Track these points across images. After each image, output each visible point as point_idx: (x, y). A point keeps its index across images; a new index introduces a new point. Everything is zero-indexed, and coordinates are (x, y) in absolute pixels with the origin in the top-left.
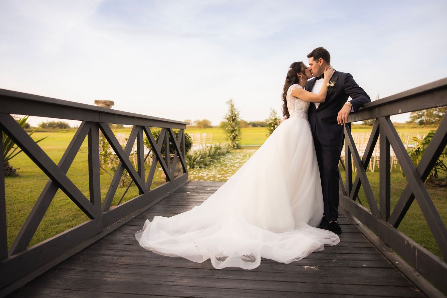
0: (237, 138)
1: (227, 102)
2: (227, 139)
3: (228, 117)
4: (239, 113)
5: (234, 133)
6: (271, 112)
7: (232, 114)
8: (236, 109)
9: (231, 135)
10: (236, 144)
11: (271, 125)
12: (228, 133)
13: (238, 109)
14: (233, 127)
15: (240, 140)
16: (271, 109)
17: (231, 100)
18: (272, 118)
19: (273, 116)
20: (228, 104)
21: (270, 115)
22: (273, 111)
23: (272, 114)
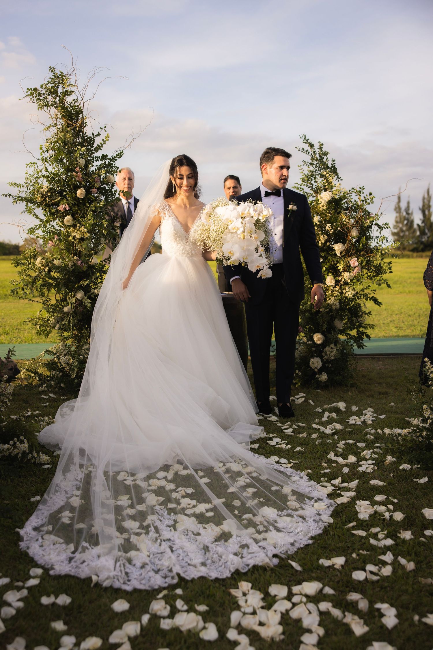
1: (34, 93)
2: (48, 323)
3: (45, 185)
4: (118, 163)
5: (85, 290)
6: (308, 159)
7: (71, 170)
8: (98, 141)
12: (50, 286)
14: (79, 254)
16: (307, 147)
17: (58, 77)
18: (314, 199)
19: (316, 184)
20: (41, 100)
21: (300, 182)
22: (317, 156)
23: (309, 178)
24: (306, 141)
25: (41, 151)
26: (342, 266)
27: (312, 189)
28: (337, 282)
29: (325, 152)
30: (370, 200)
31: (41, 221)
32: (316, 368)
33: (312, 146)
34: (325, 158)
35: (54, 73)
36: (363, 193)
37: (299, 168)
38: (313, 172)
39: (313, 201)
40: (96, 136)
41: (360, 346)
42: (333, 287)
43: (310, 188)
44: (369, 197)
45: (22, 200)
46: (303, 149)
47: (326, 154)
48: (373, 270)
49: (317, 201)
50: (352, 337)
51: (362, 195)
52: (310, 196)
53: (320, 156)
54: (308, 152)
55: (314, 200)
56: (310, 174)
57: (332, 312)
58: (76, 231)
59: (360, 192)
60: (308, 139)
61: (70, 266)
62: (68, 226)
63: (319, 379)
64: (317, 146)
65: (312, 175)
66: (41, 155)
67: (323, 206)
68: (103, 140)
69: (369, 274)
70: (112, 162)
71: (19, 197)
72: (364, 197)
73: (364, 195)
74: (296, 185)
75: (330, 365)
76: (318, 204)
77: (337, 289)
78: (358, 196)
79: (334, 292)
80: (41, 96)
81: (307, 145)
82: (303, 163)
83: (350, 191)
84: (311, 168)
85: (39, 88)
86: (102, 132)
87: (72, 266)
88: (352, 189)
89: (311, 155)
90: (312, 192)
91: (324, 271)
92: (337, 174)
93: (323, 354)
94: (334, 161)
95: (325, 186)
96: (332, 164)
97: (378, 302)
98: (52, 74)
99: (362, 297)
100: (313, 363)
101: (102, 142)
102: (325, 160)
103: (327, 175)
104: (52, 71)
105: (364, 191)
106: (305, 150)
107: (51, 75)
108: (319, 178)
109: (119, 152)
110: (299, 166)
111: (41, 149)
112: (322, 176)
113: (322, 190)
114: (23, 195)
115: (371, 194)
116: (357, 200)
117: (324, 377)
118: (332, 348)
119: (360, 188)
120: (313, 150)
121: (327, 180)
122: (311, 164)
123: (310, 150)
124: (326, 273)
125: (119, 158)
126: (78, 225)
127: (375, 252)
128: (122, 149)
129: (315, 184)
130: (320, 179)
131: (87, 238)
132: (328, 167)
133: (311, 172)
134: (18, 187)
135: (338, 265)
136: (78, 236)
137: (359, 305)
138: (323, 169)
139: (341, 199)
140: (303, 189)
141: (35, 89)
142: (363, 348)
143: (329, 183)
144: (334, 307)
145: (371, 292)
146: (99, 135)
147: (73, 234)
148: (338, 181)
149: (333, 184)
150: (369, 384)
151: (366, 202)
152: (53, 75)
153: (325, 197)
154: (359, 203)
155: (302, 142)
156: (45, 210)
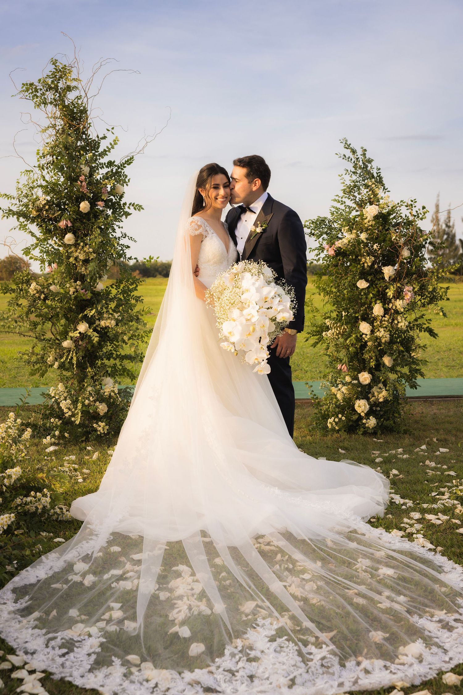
0: (109, 356)
1: (30, 88)
2: (42, 360)
3: (43, 197)
4: (127, 170)
5: (91, 321)
6: (350, 167)
7: (72, 179)
8: (103, 145)
9: (65, 335)
10: (101, 398)
11: (356, 261)
12: (47, 318)
13: (115, 142)
14: (82, 278)
15: (129, 365)
16: (348, 153)
17: (60, 70)
18: (358, 213)
19: (360, 196)
20: (37, 97)
21: (341, 194)
22: (361, 163)
23: (352, 189)
24: (347, 146)
25: (38, 156)
26: (392, 292)
27: (355, 203)
28: (386, 311)
29: (369, 158)
30: (423, 214)
31: (38, 239)
32: (363, 412)
33: (354, 152)
34: (369, 165)
35: (56, 66)
36: (415, 207)
37: (340, 178)
38: (357, 182)
39: (356, 215)
40: (102, 138)
41: (414, 386)
42: (382, 317)
43: (353, 201)
44: (422, 211)
45: (14, 214)
46: (345, 156)
47: (370, 161)
48: (427, 297)
49: (362, 215)
50: (403, 376)
51: (414, 209)
52: (352, 210)
53: (363, 163)
54: (350, 159)
55: (359, 215)
56: (352, 184)
57: (381, 346)
58: (79, 251)
59: (412, 205)
60: (350, 144)
61: (71, 293)
62: (68, 245)
63: (367, 425)
64: (359, 152)
65: (355, 186)
66: (38, 161)
67: (369, 222)
68: (111, 144)
69: (423, 301)
70: (120, 170)
71: (10, 210)
72: (417, 212)
73: (416, 209)
74: (337, 198)
75: (379, 409)
76: (363, 219)
77: (386, 319)
78: (410, 211)
79: (383, 323)
80: (38, 92)
81: (349, 150)
82: (345, 172)
83: (398, 204)
84: (354, 178)
85: (36, 83)
86: (109, 135)
87: (74, 293)
88: (401, 201)
89: (354, 162)
90: (354, 206)
91: (372, 298)
92: (383, 185)
93: (370, 395)
94: (379, 169)
95: (371, 198)
96: (377, 173)
97: (434, 333)
98: (54, 66)
99: (416, 328)
100: (359, 406)
101: (110, 147)
102: (369, 168)
103: (373, 186)
104: (53, 64)
105: (416, 204)
106: (347, 156)
107: (52, 68)
108: (363, 189)
109: (129, 158)
110: (339, 176)
111: (38, 154)
112: (367, 186)
113: (367, 204)
114: (15, 209)
115: (424, 208)
116: (408, 215)
117: (372, 422)
118: (380, 388)
119: (412, 201)
120: (356, 156)
121: (372, 191)
122: (354, 173)
123: (351, 156)
124: (373, 300)
125: (128, 164)
126: (82, 244)
127: (430, 275)
128: (132, 154)
129: (358, 196)
130: (364, 191)
131: (92, 259)
132: (373, 177)
133: (354, 182)
134: (8, 198)
135: (387, 290)
136: (82, 257)
137: (412, 338)
138: (367, 179)
139: (389, 214)
140: (345, 202)
141: (32, 84)
142: (416, 388)
143: (375, 195)
144: (383, 341)
145: (426, 322)
146: (104, 138)
147: (76, 254)
148: (385, 192)
149: (379, 196)
150: (424, 431)
151: (418, 217)
152: (55, 69)
153: (371, 211)
154: (411, 218)
155: (343, 147)
156: (41, 226)
